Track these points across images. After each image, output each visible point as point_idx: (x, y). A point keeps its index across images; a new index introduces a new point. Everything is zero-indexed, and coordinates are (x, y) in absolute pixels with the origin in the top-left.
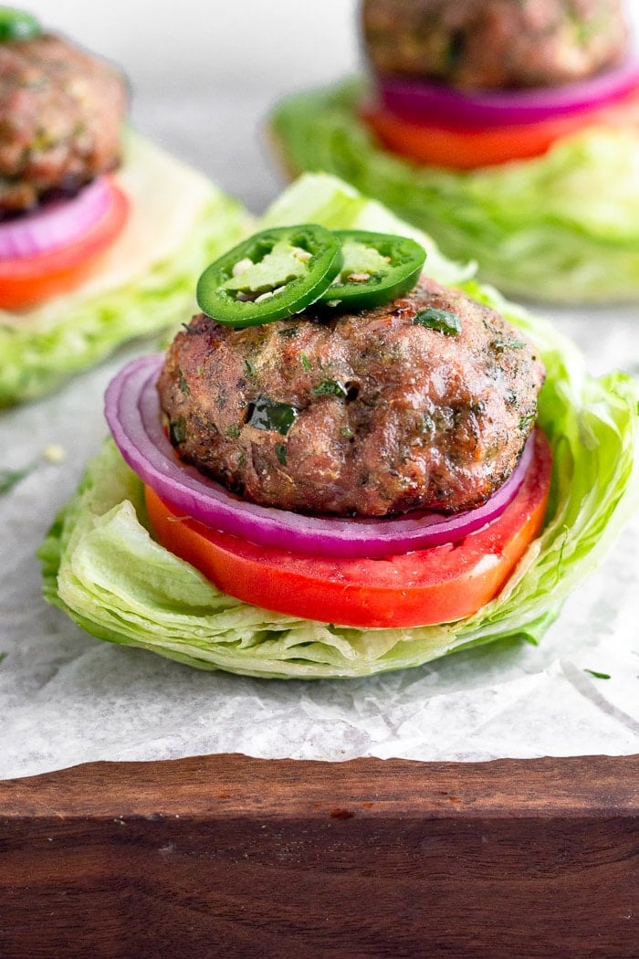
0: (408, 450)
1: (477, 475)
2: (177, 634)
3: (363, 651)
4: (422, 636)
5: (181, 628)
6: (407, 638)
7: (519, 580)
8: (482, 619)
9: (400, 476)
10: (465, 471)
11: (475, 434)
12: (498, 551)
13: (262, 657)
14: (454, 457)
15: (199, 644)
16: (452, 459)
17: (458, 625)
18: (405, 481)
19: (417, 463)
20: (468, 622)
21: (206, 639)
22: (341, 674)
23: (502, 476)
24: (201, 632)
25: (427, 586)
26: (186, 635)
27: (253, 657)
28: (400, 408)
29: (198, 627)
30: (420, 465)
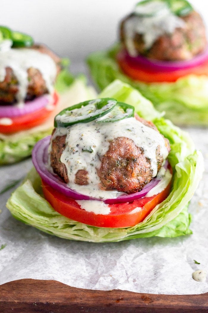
0: (110, 172)
1: (133, 181)
2: (38, 222)
3: (97, 234)
4: (117, 231)
5: (40, 220)
6: (111, 232)
7: (150, 217)
8: (136, 228)
9: (108, 179)
10: (129, 180)
11: (132, 168)
12: (142, 206)
13: (65, 232)
15: (46, 226)
16: (125, 175)
17: (128, 229)
18: (109, 181)
20: (132, 228)
21: (48, 225)
22: (90, 241)
23: (144, 183)
24: (47, 222)
25: (115, 215)
26: (41, 223)
27: (62, 232)
28: (109, 158)
29: (46, 221)
30: (114, 177)
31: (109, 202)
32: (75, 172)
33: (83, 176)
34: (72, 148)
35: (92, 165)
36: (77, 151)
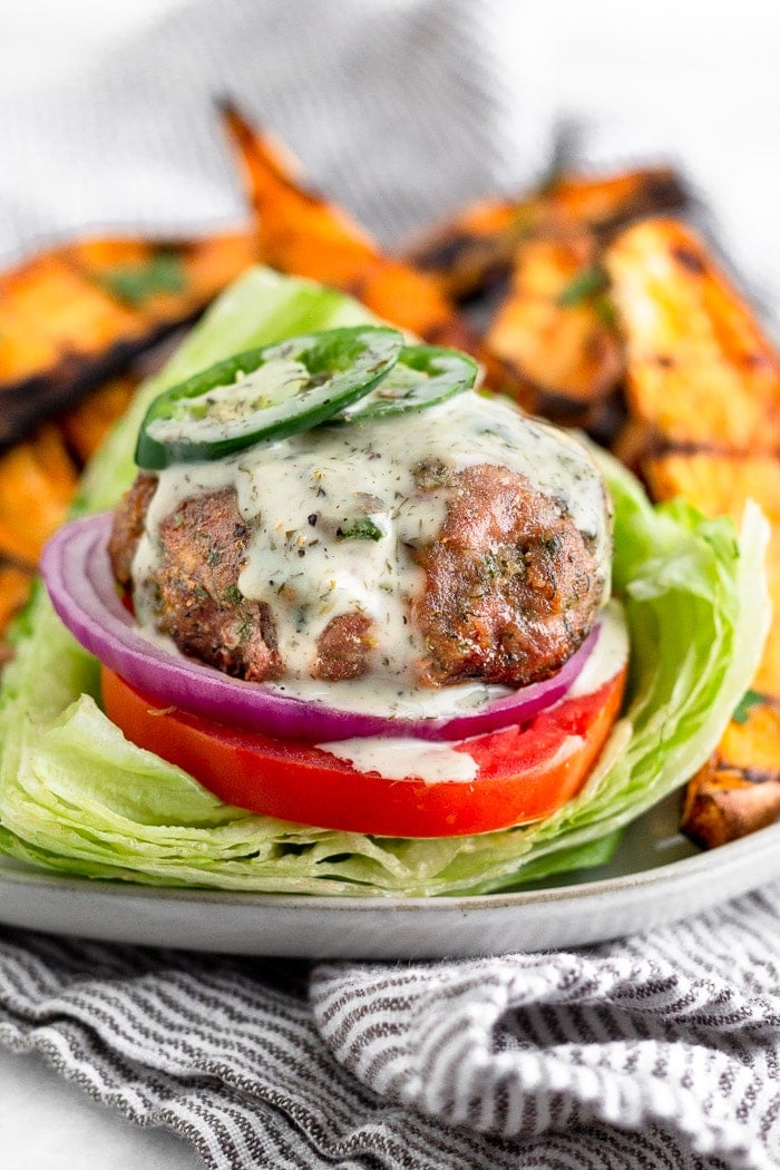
0: (468, 604)
1: (554, 632)
2: (173, 852)
3: (413, 866)
4: (488, 844)
5: (178, 844)
6: (468, 849)
7: (605, 773)
8: (560, 822)
9: (460, 638)
10: (541, 628)
11: (553, 577)
12: (581, 731)
14: (526, 609)
15: (202, 862)
16: (523, 612)
17: (530, 830)
18: (466, 644)
19: (482, 620)
20: (543, 826)
21: (211, 855)
23: (582, 633)
24: (204, 846)
26: (185, 853)
28: (456, 548)
29: (201, 841)
30: (485, 622)
31: (454, 731)
32: (317, 626)
33: (351, 641)
34: (289, 534)
35: (387, 589)
36: (314, 543)
